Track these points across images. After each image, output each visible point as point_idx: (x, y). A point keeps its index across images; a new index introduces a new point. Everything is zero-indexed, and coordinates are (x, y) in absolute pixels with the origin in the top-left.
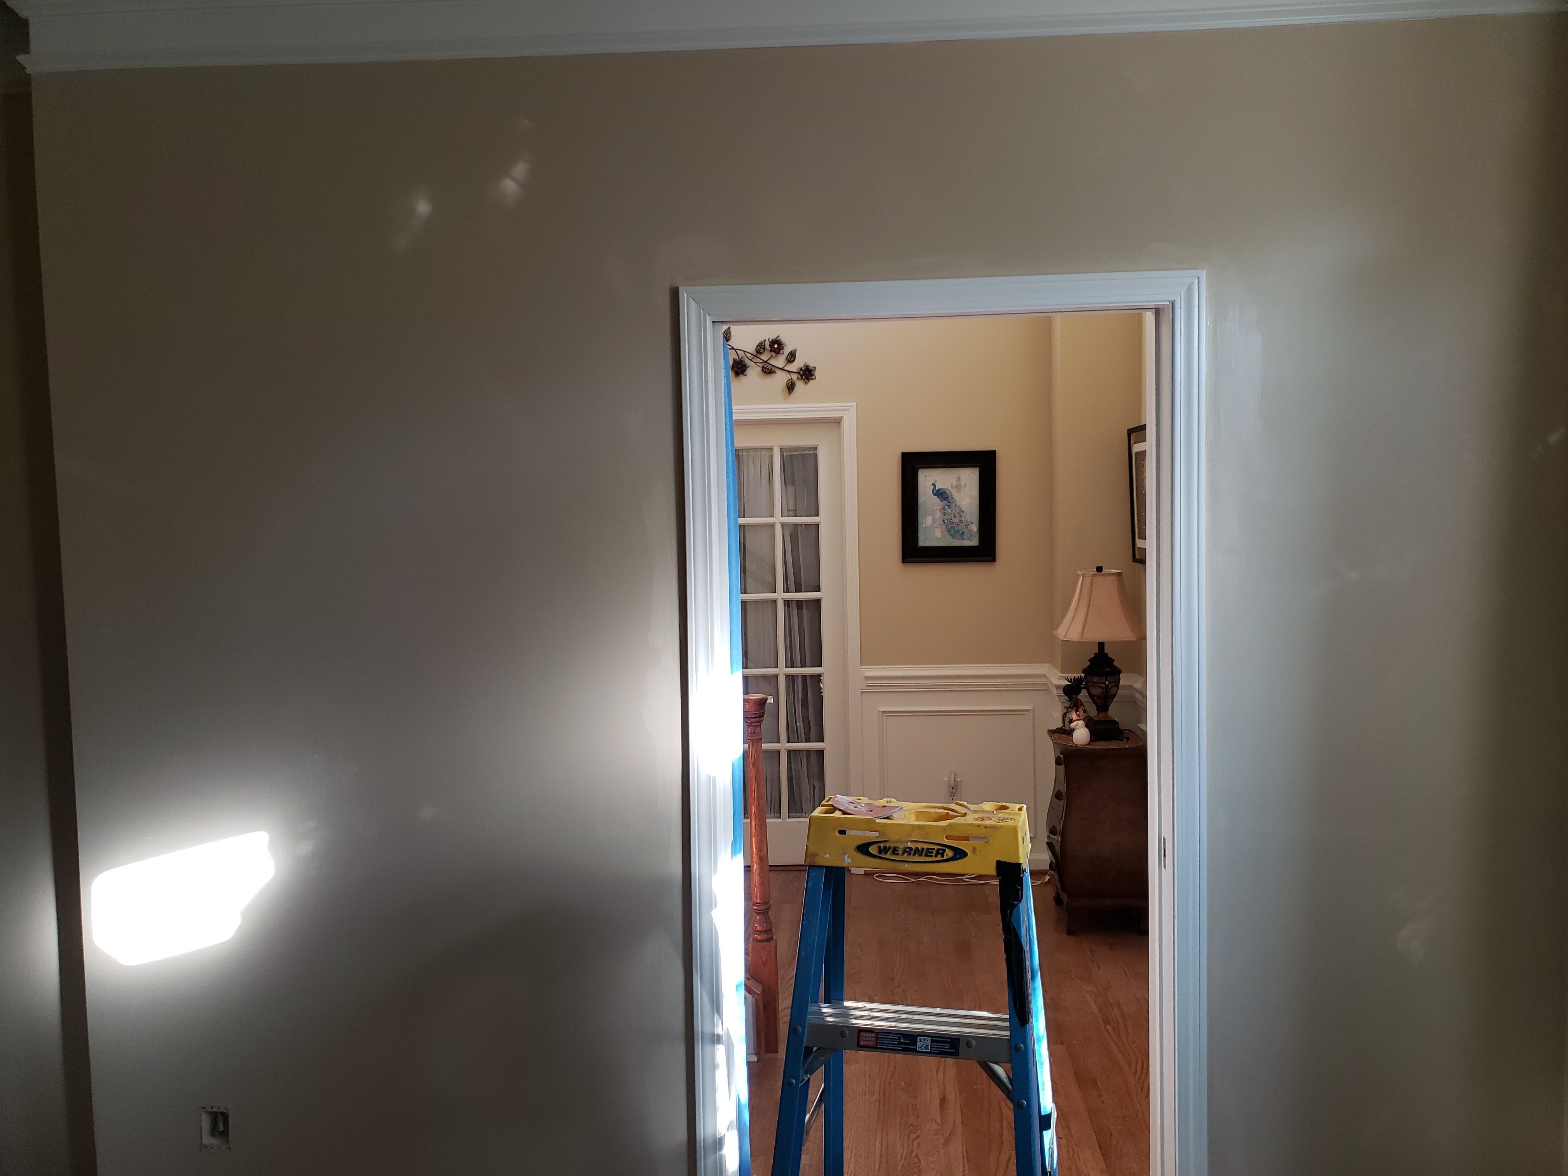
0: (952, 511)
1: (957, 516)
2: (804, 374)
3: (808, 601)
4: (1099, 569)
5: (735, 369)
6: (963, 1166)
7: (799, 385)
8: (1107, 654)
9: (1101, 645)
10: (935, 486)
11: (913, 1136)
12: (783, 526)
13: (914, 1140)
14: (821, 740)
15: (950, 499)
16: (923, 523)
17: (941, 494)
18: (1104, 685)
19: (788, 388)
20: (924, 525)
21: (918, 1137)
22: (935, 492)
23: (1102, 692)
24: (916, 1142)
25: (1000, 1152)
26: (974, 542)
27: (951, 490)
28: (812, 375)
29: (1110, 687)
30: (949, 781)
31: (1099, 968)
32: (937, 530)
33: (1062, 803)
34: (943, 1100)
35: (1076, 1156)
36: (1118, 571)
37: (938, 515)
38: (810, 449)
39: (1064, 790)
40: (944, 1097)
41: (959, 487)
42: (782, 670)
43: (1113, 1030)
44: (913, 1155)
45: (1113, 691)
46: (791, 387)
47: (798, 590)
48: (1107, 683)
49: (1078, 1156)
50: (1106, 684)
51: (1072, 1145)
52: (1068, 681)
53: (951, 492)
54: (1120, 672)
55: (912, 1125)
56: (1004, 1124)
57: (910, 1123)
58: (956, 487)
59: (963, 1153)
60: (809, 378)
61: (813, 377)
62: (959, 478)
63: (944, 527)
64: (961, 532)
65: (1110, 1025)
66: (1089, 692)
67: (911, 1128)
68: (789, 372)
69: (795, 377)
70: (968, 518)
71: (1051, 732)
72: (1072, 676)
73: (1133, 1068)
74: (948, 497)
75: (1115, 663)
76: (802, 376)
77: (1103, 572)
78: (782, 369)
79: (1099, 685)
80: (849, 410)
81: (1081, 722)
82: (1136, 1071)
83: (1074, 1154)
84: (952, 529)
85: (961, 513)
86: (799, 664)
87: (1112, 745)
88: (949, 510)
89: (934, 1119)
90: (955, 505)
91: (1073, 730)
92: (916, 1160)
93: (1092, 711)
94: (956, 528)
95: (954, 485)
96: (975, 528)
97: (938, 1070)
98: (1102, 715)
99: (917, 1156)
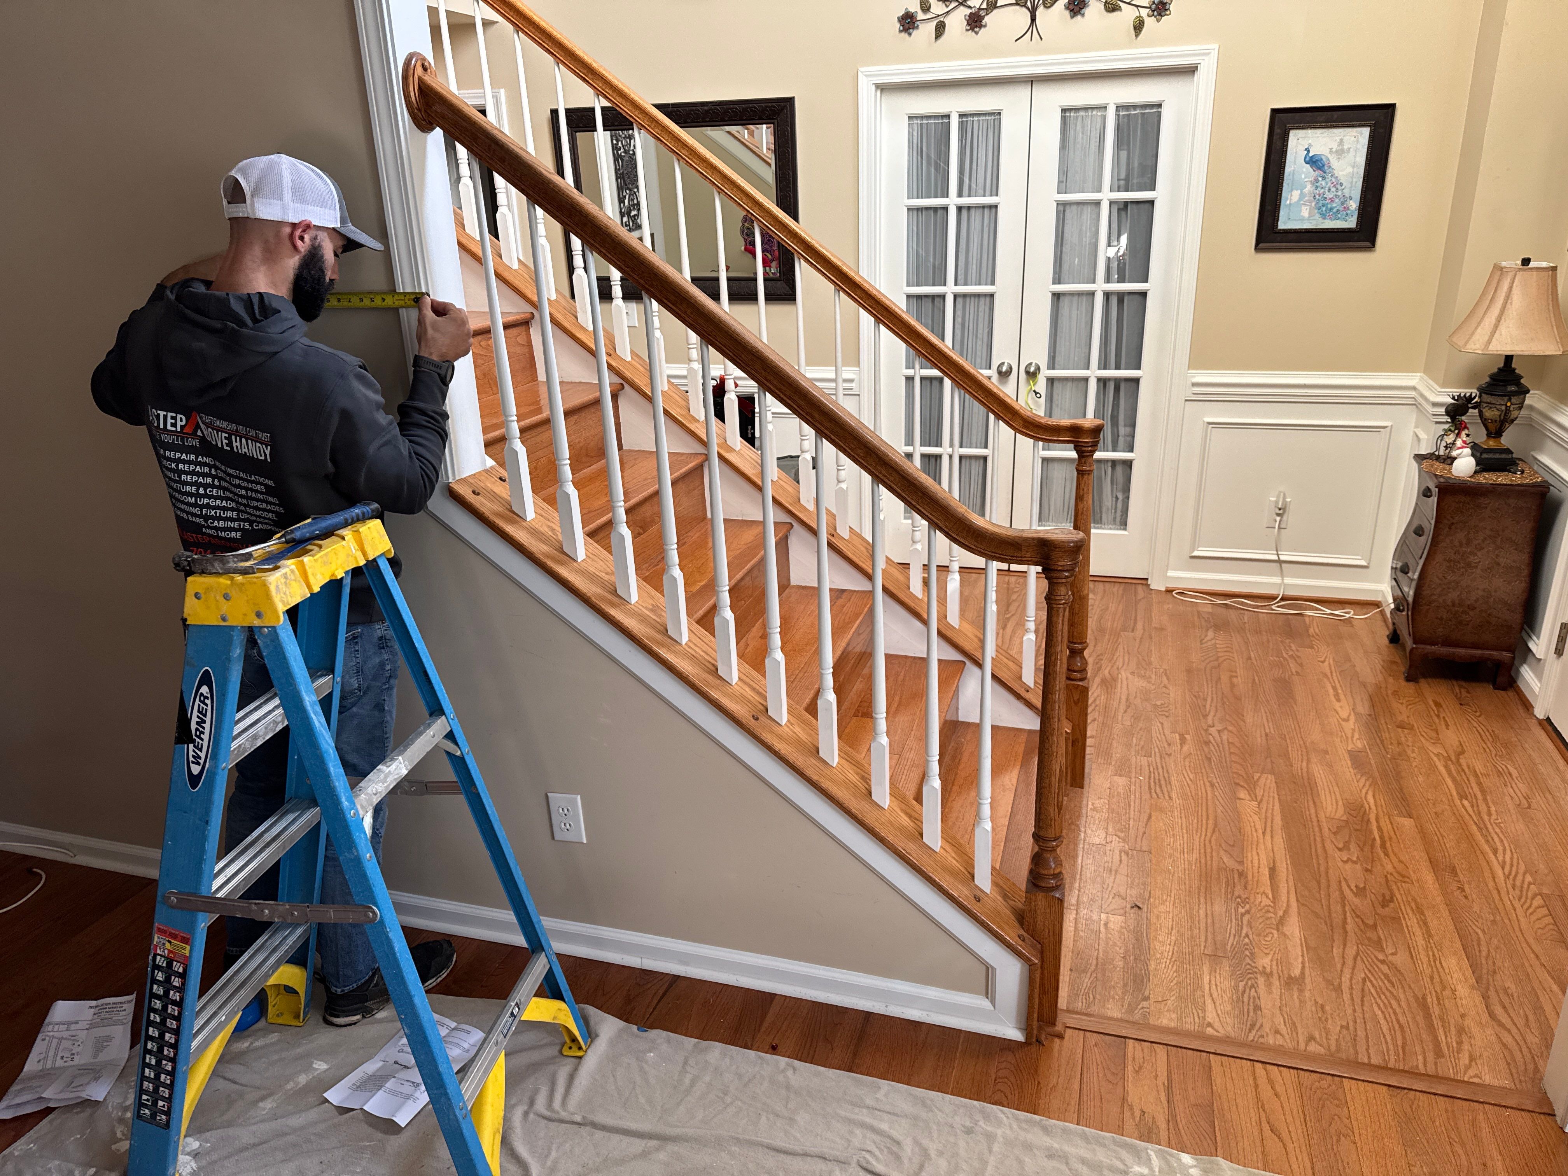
0: (1327, 183)
1: (1333, 189)
2: (1157, 8)
3: (1131, 293)
4: (1526, 262)
5: (1071, 7)
6: (1303, 956)
7: (1149, 22)
8: (1515, 369)
9: (1509, 359)
10: (1308, 151)
11: (1241, 910)
12: (1112, 203)
13: (1243, 915)
14: (1131, 450)
15: (1326, 168)
16: (1287, 199)
17: (1315, 162)
18: (1504, 408)
19: (1135, 28)
20: (1288, 202)
21: (1248, 912)
22: (1308, 159)
23: (1500, 416)
24: (1246, 918)
25: (1345, 945)
26: (1351, 223)
27: (1329, 156)
28: (1166, 10)
29: (1511, 409)
30: (1277, 502)
31: (1447, 726)
32: (1304, 208)
33: (1425, 540)
34: (1273, 871)
35: (1437, 962)
36: (1551, 265)
37: (1309, 188)
38: (1152, 106)
39: (1429, 526)
40: (1274, 866)
41: (1340, 152)
42: (1094, 373)
43: (1472, 806)
44: (1243, 935)
45: (1514, 413)
46: (1139, 26)
47: (1121, 280)
48: (1509, 404)
49: (1441, 963)
50: (1507, 407)
51: (1431, 947)
52: (1453, 398)
53: (1328, 159)
54: (1528, 391)
55: (1239, 897)
56: (1347, 908)
57: (1236, 893)
58: (1337, 151)
59: (1301, 939)
60: (1163, 14)
61: (1168, 13)
62: (1341, 141)
63: (1313, 204)
64: (1335, 210)
65: (1466, 799)
66: (1481, 414)
67: (1238, 900)
68: (1137, 6)
69: (1144, 12)
70: (1347, 192)
71: (1419, 458)
72: (1456, 392)
73: (1501, 858)
74: (1324, 165)
75: (1522, 381)
76: (1153, 11)
77: (1530, 266)
78: (1129, 3)
79: (1498, 407)
80: (1209, 53)
81: (1468, 451)
82: (1504, 862)
83: (1435, 961)
84: (1323, 208)
85: (1338, 186)
86: (1114, 366)
87: (1501, 478)
88: (1323, 183)
89: (1264, 892)
90: (1332, 176)
91: (1455, 458)
92: (1247, 940)
93: (1480, 435)
94: (1329, 206)
95: (1334, 150)
96: (1354, 205)
97: (1264, 833)
98: (1492, 444)
99: (1247, 936)
